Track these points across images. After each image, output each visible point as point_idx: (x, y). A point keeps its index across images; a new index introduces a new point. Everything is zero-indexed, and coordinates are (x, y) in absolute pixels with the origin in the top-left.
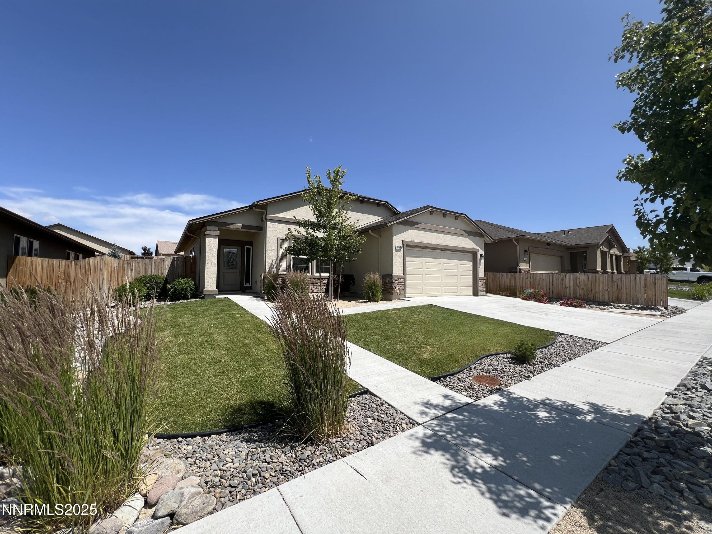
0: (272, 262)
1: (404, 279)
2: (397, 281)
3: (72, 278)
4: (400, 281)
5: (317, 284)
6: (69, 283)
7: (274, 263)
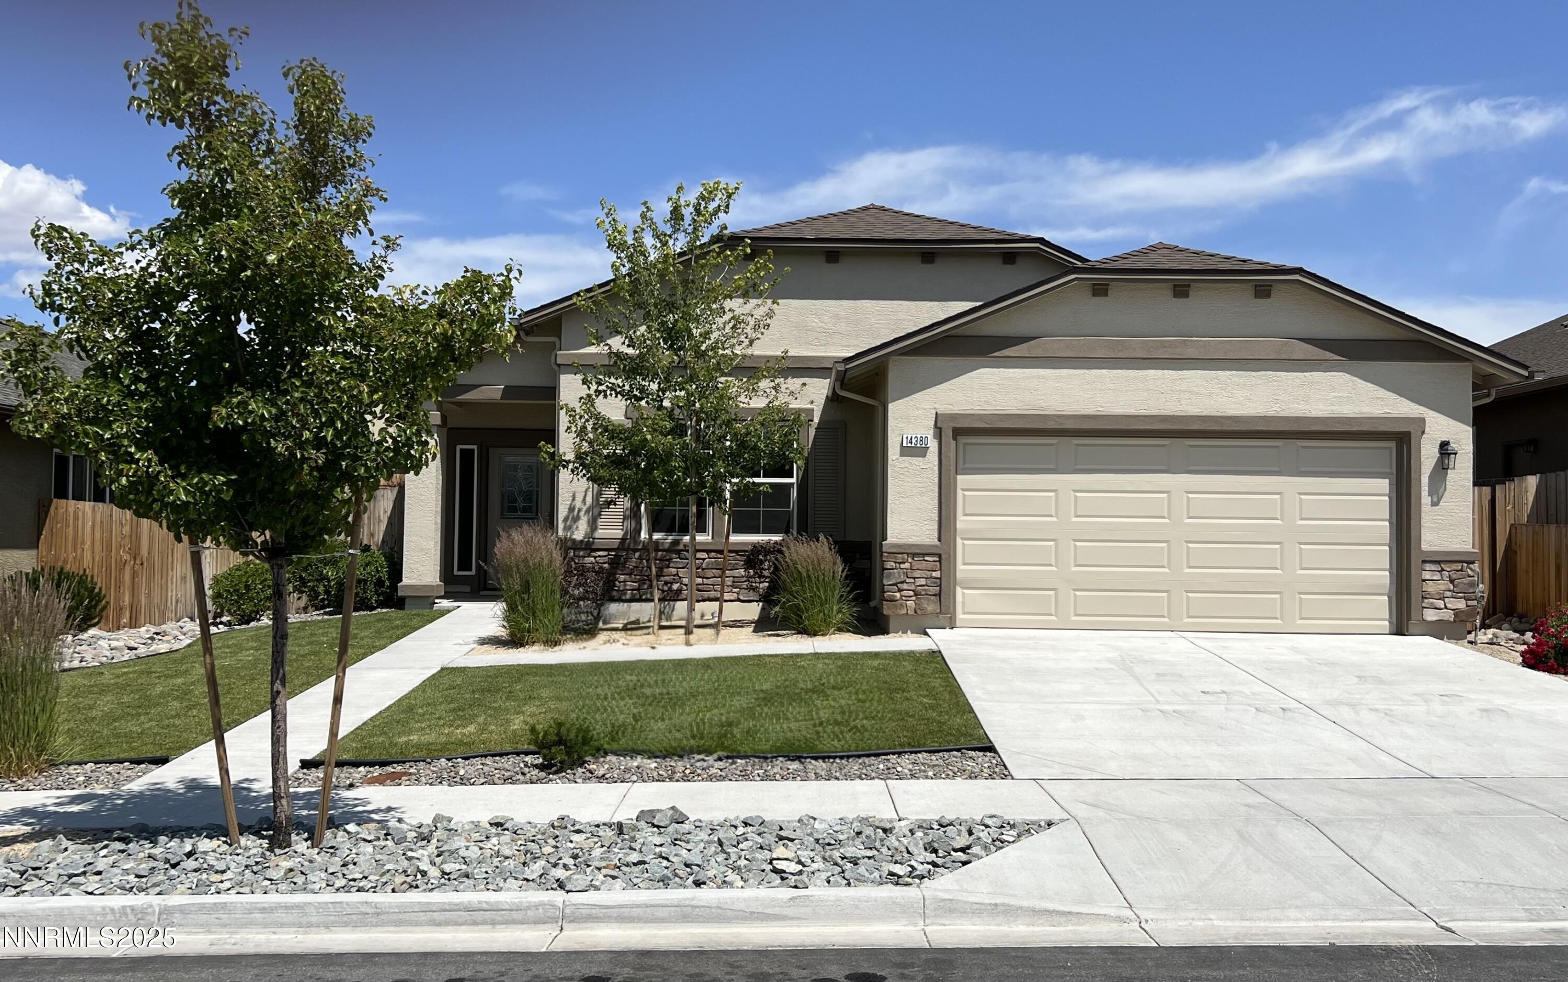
0: (574, 499)
1: (940, 556)
2: (907, 565)
3: (144, 551)
4: (916, 565)
5: (736, 573)
6: (138, 562)
7: (578, 503)
